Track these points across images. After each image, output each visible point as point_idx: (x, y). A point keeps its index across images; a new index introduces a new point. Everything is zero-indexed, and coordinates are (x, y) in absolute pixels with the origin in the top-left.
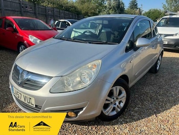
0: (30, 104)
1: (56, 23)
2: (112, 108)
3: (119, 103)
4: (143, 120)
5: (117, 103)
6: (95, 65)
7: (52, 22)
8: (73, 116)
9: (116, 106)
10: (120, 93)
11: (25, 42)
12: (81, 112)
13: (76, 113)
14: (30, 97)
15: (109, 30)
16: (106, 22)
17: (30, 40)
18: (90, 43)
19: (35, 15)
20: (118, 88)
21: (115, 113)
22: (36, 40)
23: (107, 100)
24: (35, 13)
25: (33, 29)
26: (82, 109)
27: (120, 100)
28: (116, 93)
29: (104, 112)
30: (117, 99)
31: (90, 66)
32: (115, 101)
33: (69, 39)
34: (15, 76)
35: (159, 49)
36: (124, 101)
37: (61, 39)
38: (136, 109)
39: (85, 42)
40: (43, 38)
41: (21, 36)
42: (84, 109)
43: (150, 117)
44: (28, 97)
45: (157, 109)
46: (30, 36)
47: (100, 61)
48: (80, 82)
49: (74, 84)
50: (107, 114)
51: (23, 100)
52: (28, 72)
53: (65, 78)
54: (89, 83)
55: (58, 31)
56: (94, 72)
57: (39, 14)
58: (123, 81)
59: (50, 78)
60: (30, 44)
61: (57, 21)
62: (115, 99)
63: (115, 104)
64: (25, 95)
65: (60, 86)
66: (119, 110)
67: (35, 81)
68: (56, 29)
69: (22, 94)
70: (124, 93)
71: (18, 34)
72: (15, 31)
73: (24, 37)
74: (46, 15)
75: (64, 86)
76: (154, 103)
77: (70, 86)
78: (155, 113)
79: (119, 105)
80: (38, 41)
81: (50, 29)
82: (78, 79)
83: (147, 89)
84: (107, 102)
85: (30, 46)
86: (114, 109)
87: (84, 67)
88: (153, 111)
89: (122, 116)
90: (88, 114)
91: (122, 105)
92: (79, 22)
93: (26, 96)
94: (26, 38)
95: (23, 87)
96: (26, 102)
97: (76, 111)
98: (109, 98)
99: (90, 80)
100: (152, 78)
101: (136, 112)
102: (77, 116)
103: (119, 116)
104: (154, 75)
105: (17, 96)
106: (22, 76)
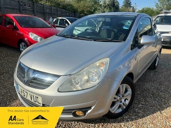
0: (37, 103)
1: (54, 21)
2: (118, 106)
3: (125, 101)
4: (148, 117)
5: (123, 101)
6: (103, 63)
7: (51, 19)
8: (81, 115)
9: (122, 104)
10: (126, 91)
11: (26, 39)
12: (89, 111)
13: (85, 112)
14: (37, 96)
16: (108, 20)
17: (31, 37)
18: (95, 40)
20: (125, 85)
21: (120, 110)
22: (36, 37)
24: (33, 11)
25: (33, 27)
26: (90, 108)
27: (125, 98)
28: (122, 91)
29: (111, 110)
30: (123, 96)
31: (98, 65)
32: (121, 99)
33: (72, 36)
34: (20, 74)
36: (129, 98)
37: (64, 36)
38: (140, 105)
39: (90, 39)
40: (45, 36)
41: (21, 33)
42: (92, 108)
43: (155, 114)
44: (35, 95)
45: (160, 106)
46: (30, 34)
47: (108, 59)
48: (87, 81)
49: (82, 83)
50: (113, 112)
51: (29, 98)
52: (35, 71)
53: (73, 76)
54: (98, 81)
55: (57, 28)
56: (102, 70)
57: (37, 11)
58: (129, 79)
59: (58, 76)
60: (32, 42)
61: (55, 19)
62: (121, 96)
63: (121, 102)
64: (31, 94)
66: (125, 107)
67: (42, 80)
68: (55, 27)
69: (29, 93)
70: (130, 91)
71: (18, 32)
72: (15, 28)
73: (24, 34)
74: (45, 14)
75: (72, 84)
76: (157, 99)
77: (77, 84)
78: (159, 110)
79: (124, 103)
80: (39, 38)
81: (50, 26)
82: (86, 78)
85: (31, 44)
86: (120, 106)
87: (92, 65)
88: (157, 107)
89: (127, 113)
90: (96, 113)
91: (127, 102)
93: (33, 94)
94: (27, 35)
95: (29, 85)
96: (33, 101)
97: (84, 110)
99: (99, 78)
100: (152, 74)
101: (140, 109)
102: (85, 114)
103: (125, 113)
104: (153, 71)
105: (23, 94)
106: (28, 75)
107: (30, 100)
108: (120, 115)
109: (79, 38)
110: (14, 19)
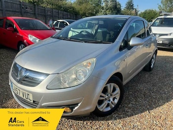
0: (28, 100)
1: (55, 23)
2: (106, 104)
4: (136, 116)
5: (111, 100)
6: (90, 63)
7: (51, 22)
8: (69, 111)
9: (110, 102)
10: (114, 90)
11: (25, 41)
12: (76, 108)
13: (72, 109)
14: (28, 93)
15: (105, 30)
17: (30, 39)
18: (86, 42)
19: (35, 15)
20: (113, 84)
21: (109, 109)
22: (35, 39)
23: (101, 96)
24: (35, 14)
25: (33, 29)
26: (77, 104)
27: (114, 96)
28: (110, 90)
29: (99, 108)
30: (111, 95)
31: (85, 64)
32: (109, 97)
33: (65, 38)
34: (14, 73)
35: (153, 48)
36: (118, 97)
37: (58, 38)
38: (130, 105)
39: (81, 41)
40: (42, 37)
41: (21, 35)
42: (79, 105)
43: (143, 113)
44: (26, 93)
45: (150, 106)
46: (29, 36)
47: (94, 59)
48: (75, 79)
49: (70, 81)
50: (101, 110)
51: (21, 95)
52: (27, 70)
53: (61, 75)
54: (84, 79)
55: (57, 30)
56: (88, 69)
57: (38, 14)
58: (117, 78)
59: (47, 75)
60: (30, 43)
61: (55, 22)
62: (109, 95)
63: (109, 101)
64: (23, 91)
65: (56, 83)
66: (113, 106)
67: (33, 78)
68: (54, 29)
69: (21, 90)
70: (118, 90)
71: (18, 34)
72: (16, 30)
73: (24, 36)
74: (46, 16)
75: (60, 82)
76: (148, 100)
77: (65, 82)
78: (148, 109)
79: (113, 101)
80: (38, 40)
81: (49, 28)
82: (74, 76)
83: (141, 87)
84: (102, 98)
85: (29, 45)
86: (108, 105)
87: (79, 65)
88: (146, 107)
89: (116, 112)
90: (83, 110)
91: (116, 101)
92: (76, 22)
94: (26, 37)
95: (22, 83)
96: (24, 98)
97: (72, 106)
98: (103, 95)
99: (85, 77)
100: (147, 76)
101: (130, 108)
102: (72, 111)
103: (113, 112)
104: (148, 73)
105: (16, 92)
106: (21, 73)
107: (22, 97)
108: (109, 113)
109: (72, 40)
110: (14, 22)
